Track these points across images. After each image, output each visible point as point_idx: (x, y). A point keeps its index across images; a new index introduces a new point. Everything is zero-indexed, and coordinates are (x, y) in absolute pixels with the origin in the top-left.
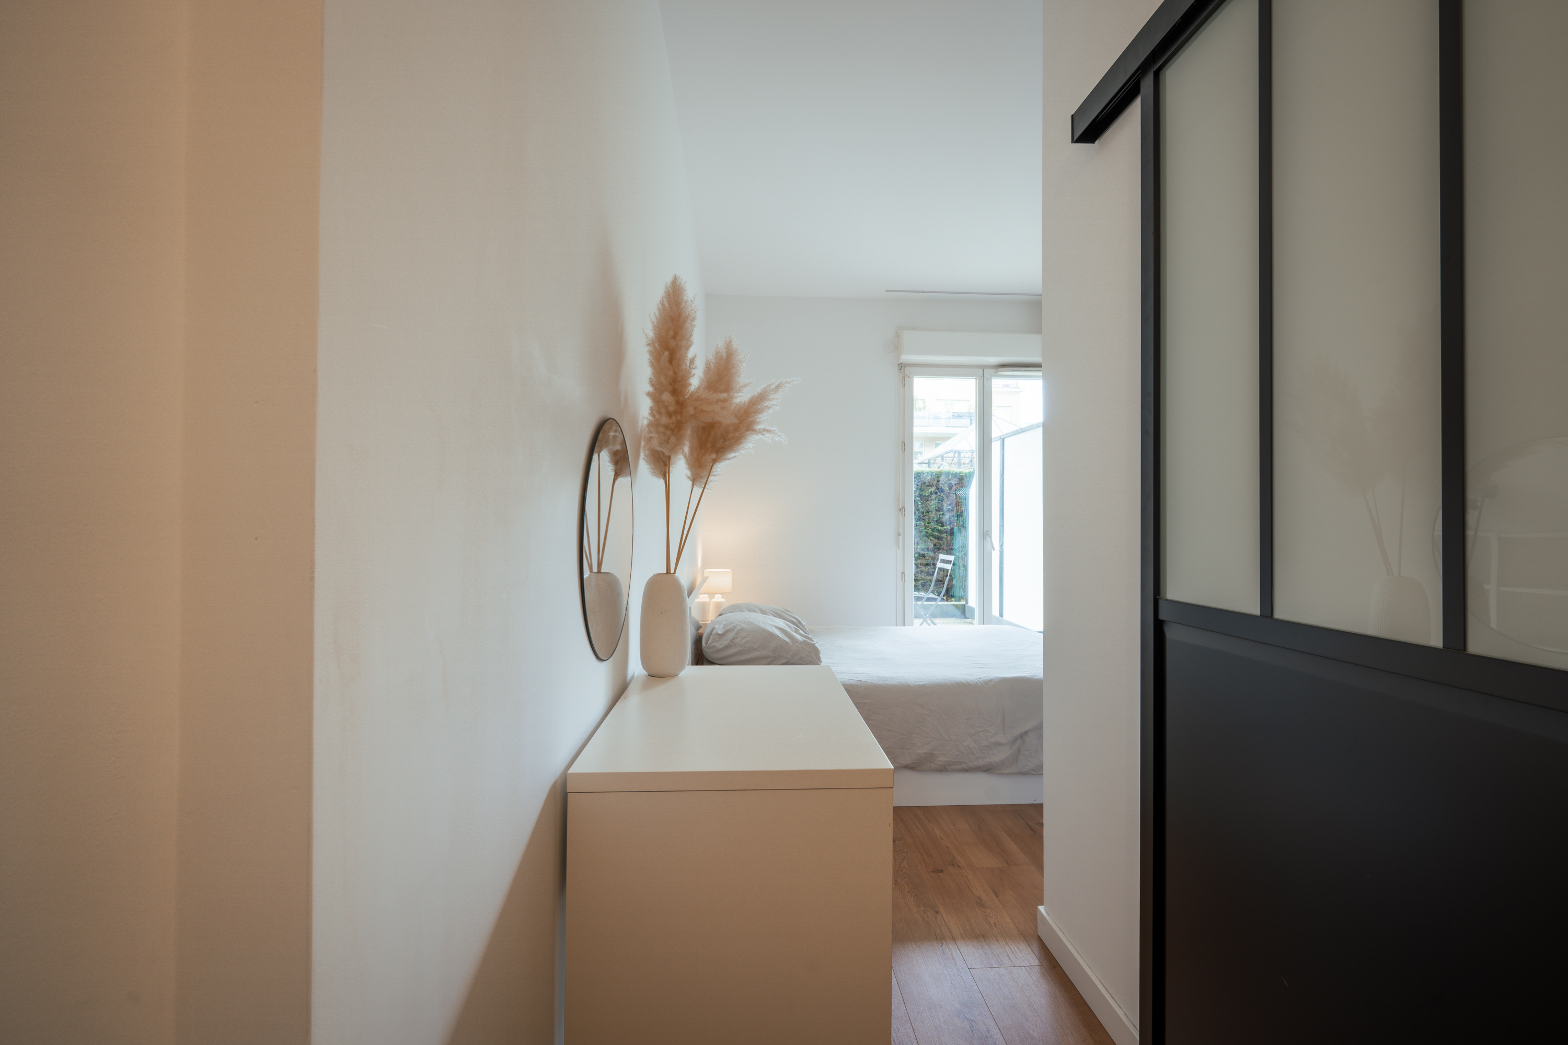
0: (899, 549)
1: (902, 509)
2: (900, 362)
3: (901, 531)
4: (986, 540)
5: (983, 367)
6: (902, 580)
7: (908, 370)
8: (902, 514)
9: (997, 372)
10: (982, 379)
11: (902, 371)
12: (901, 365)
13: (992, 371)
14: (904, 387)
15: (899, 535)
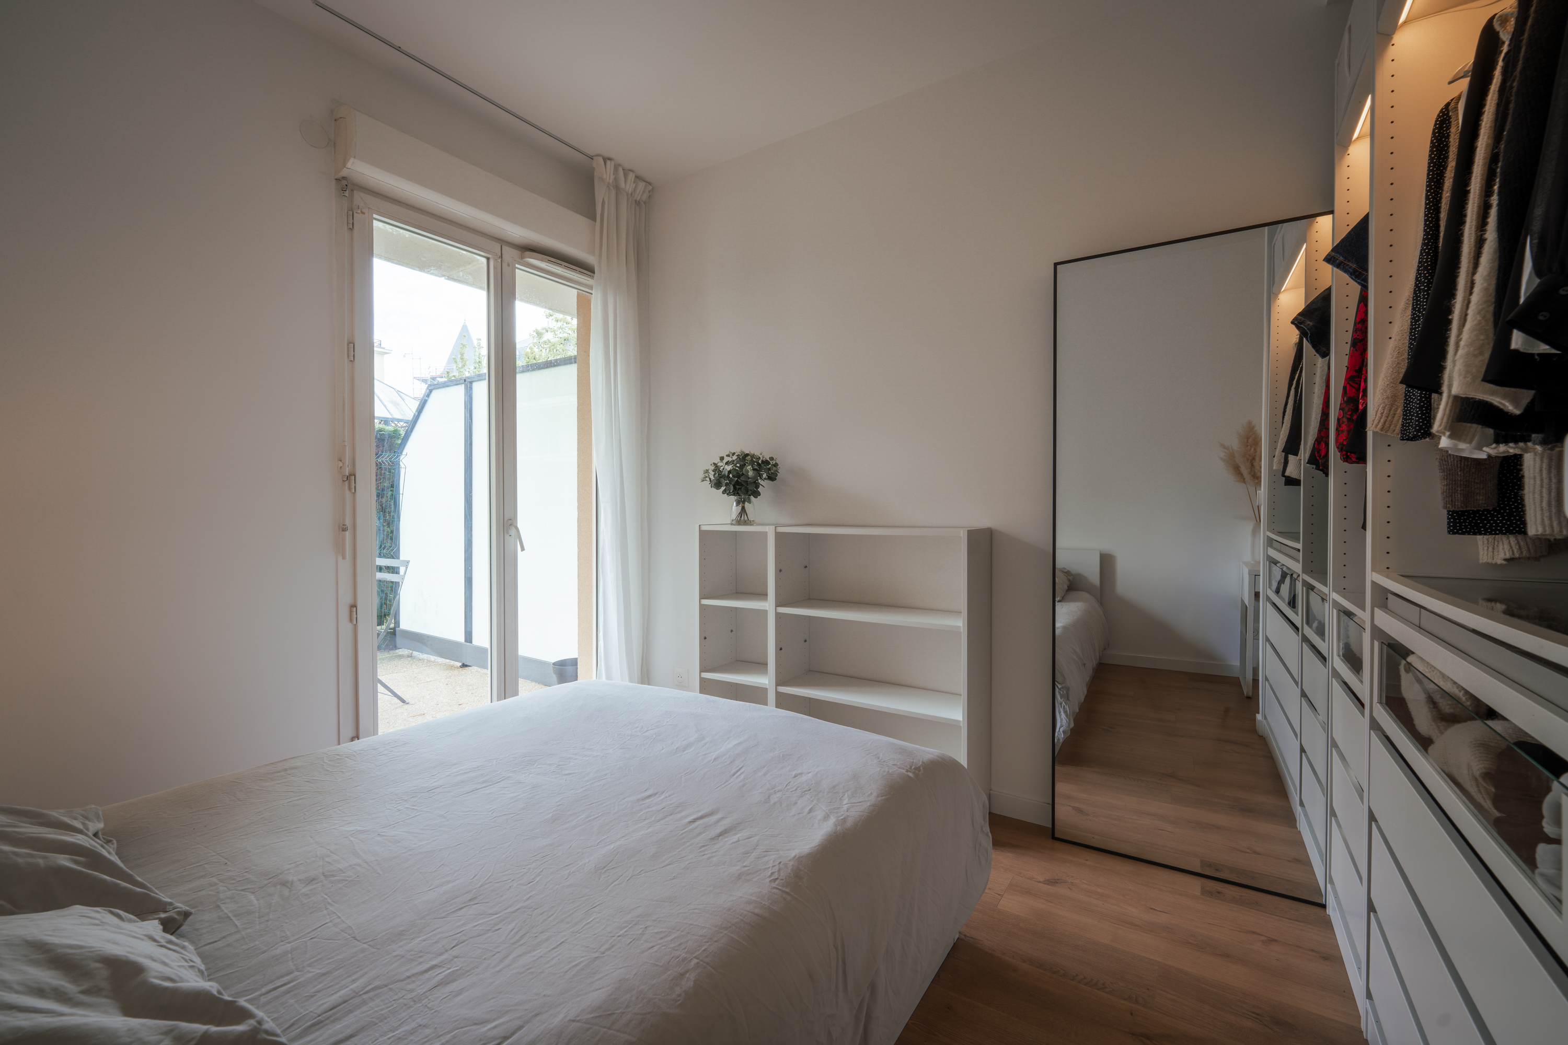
0: (344, 558)
1: (350, 478)
2: (344, 173)
3: (348, 522)
4: (508, 533)
5: (503, 242)
6: (351, 620)
7: (360, 198)
8: (350, 489)
9: (522, 258)
10: (500, 261)
11: (347, 193)
12: (344, 182)
13: (515, 253)
14: (351, 229)
15: (344, 530)
